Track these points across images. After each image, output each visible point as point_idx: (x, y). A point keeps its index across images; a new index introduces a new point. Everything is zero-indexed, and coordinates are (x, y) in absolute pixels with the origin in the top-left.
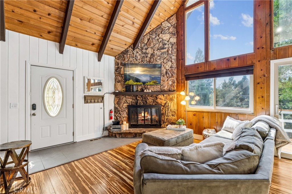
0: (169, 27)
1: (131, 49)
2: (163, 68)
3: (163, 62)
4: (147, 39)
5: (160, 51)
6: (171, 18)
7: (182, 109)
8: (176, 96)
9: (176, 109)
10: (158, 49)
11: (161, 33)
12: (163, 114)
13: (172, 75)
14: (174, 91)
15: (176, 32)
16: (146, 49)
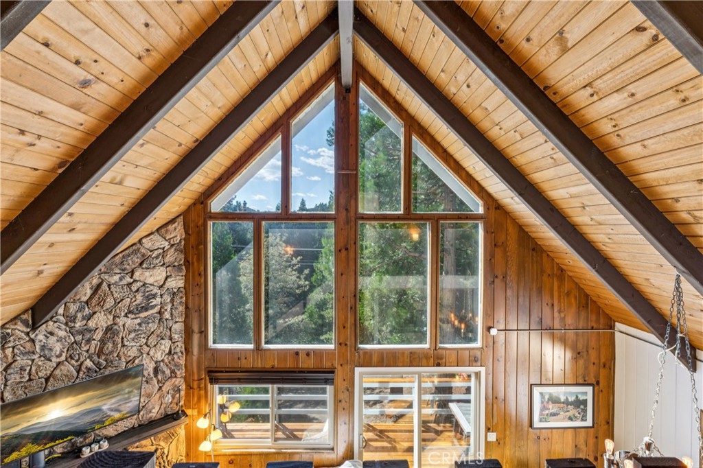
0: (163, 248)
2: (146, 363)
3: (146, 344)
4: (91, 288)
5: (137, 316)
6: (171, 227)
9: (184, 455)
10: (130, 312)
11: (141, 264)
13: (173, 372)
15: (182, 262)
16: (90, 317)
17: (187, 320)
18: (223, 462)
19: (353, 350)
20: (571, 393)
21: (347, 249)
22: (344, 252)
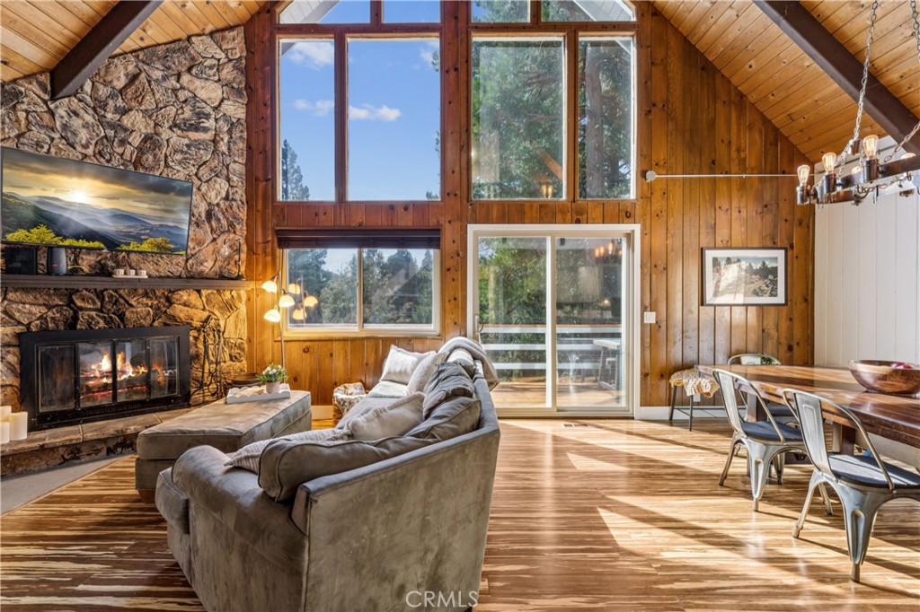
0: (219, 60)
1: (35, 87)
2: (196, 198)
3: (196, 175)
4: (127, 75)
5: (185, 133)
6: (230, 35)
7: (268, 335)
8: (243, 293)
9: (245, 339)
10: (176, 125)
11: (189, 70)
12: (197, 356)
13: (231, 225)
14: (239, 278)
15: (243, 86)
16: (125, 112)
17: (249, 164)
18: (296, 350)
19: (465, 201)
20: (756, 259)
21: (456, 69)
22: (452, 73)
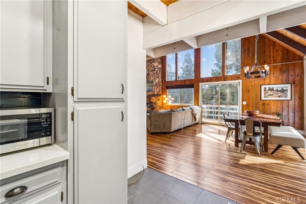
2: (154, 82)
3: (154, 78)
5: (153, 72)
7: (165, 105)
8: (161, 97)
9: (161, 105)
10: (151, 71)
11: (153, 62)
12: (154, 108)
13: (159, 86)
14: (160, 95)
15: (161, 62)
17: (162, 75)
18: (169, 107)
19: (199, 78)
20: (279, 87)
21: (197, 51)
22: (197, 52)
